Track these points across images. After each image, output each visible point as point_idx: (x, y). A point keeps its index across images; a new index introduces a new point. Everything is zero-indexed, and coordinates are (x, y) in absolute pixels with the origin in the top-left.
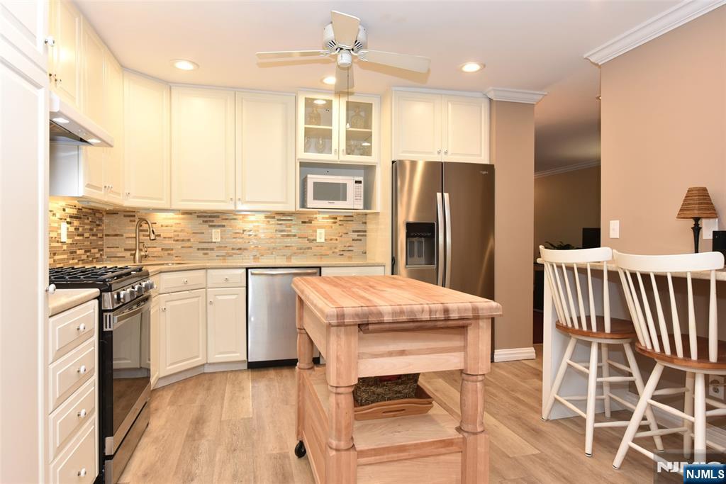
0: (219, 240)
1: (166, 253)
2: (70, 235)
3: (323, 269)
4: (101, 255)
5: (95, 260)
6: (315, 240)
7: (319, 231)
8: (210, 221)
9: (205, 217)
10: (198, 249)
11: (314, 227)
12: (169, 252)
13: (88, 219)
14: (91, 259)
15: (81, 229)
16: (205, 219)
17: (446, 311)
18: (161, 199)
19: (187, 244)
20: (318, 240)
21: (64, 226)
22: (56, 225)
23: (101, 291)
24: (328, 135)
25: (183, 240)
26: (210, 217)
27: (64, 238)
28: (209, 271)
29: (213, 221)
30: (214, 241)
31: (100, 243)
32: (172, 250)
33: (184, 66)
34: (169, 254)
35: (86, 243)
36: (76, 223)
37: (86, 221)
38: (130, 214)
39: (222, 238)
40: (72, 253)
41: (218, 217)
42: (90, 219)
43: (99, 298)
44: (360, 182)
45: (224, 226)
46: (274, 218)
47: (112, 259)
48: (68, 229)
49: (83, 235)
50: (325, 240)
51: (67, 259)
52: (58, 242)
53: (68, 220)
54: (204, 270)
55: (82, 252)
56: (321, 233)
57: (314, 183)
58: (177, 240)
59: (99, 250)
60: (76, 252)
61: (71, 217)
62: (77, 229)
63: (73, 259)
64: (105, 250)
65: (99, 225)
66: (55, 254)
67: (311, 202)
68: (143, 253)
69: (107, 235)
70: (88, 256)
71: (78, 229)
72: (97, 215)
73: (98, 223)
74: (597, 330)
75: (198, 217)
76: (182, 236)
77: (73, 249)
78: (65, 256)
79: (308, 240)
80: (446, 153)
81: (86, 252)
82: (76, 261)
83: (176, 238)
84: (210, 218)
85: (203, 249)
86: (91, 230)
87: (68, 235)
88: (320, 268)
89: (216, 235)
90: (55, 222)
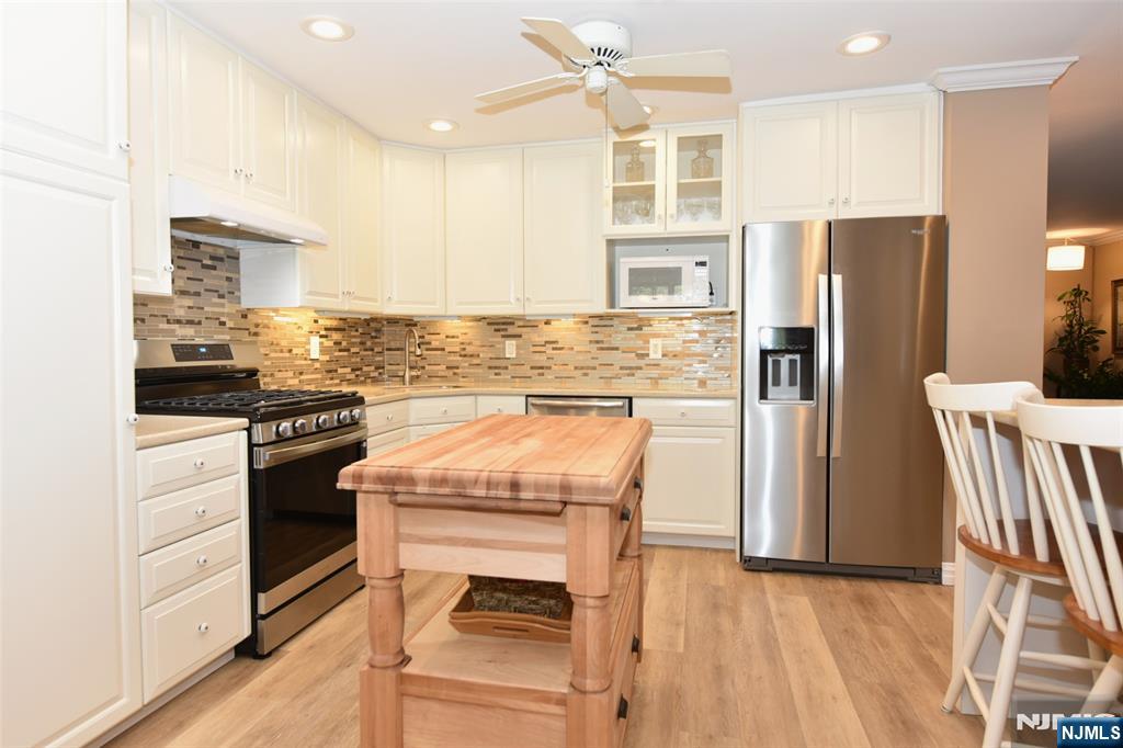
0: (514, 356)
1: (451, 372)
2: (323, 350)
3: (634, 400)
4: (380, 374)
5: (369, 380)
6: (648, 355)
7: (653, 341)
8: (503, 330)
9: (498, 324)
10: (490, 368)
11: (646, 335)
12: (456, 371)
13: (357, 331)
14: (362, 378)
15: (344, 344)
16: (496, 327)
17: (515, 486)
18: (434, 303)
19: (476, 361)
20: (652, 356)
21: (315, 341)
22: (304, 340)
23: (251, 422)
24: (648, 194)
25: (472, 356)
26: (504, 324)
27: (315, 354)
28: (480, 398)
29: (506, 330)
30: (507, 356)
31: (378, 359)
32: (457, 368)
33: (440, 126)
34: (455, 374)
35: (353, 360)
36: (336, 336)
37: (353, 333)
38: (409, 323)
39: (517, 354)
40: (330, 371)
41: (513, 324)
42: (360, 330)
43: (249, 430)
44: (703, 264)
45: (520, 336)
46: (587, 323)
47: (394, 379)
48: (321, 343)
49: (348, 350)
50: (664, 355)
51: (322, 379)
52: (306, 359)
53: (323, 333)
54: (473, 397)
55: (349, 370)
56: (656, 346)
57: (630, 269)
58: (465, 356)
59: (377, 368)
60: (336, 371)
61: (326, 329)
62: (337, 343)
63: (332, 379)
64: (387, 367)
65: (376, 337)
66: (301, 373)
67: (626, 300)
68: (414, 373)
69: (388, 349)
70: (357, 376)
71: (340, 343)
72: (372, 325)
73: (373, 334)
74: (1021, 553)
75: (489, 324)
76: (470, 350)
77: (333, 367)
78: (319, 376)
79: (637, 355)
80: (846, 202)
81: (353, 370)
82: (337, 381)
83: (463, 353)
84: (502, 326)
85: (496, 368)
86: (362, 343)
87: (321, 351)
88: (630, 399)
89: (511, 349)
90: (301, 336)
